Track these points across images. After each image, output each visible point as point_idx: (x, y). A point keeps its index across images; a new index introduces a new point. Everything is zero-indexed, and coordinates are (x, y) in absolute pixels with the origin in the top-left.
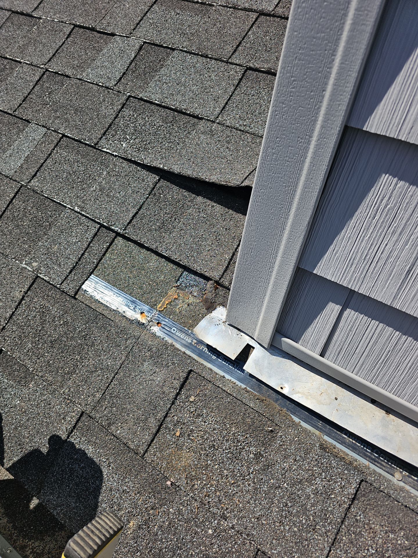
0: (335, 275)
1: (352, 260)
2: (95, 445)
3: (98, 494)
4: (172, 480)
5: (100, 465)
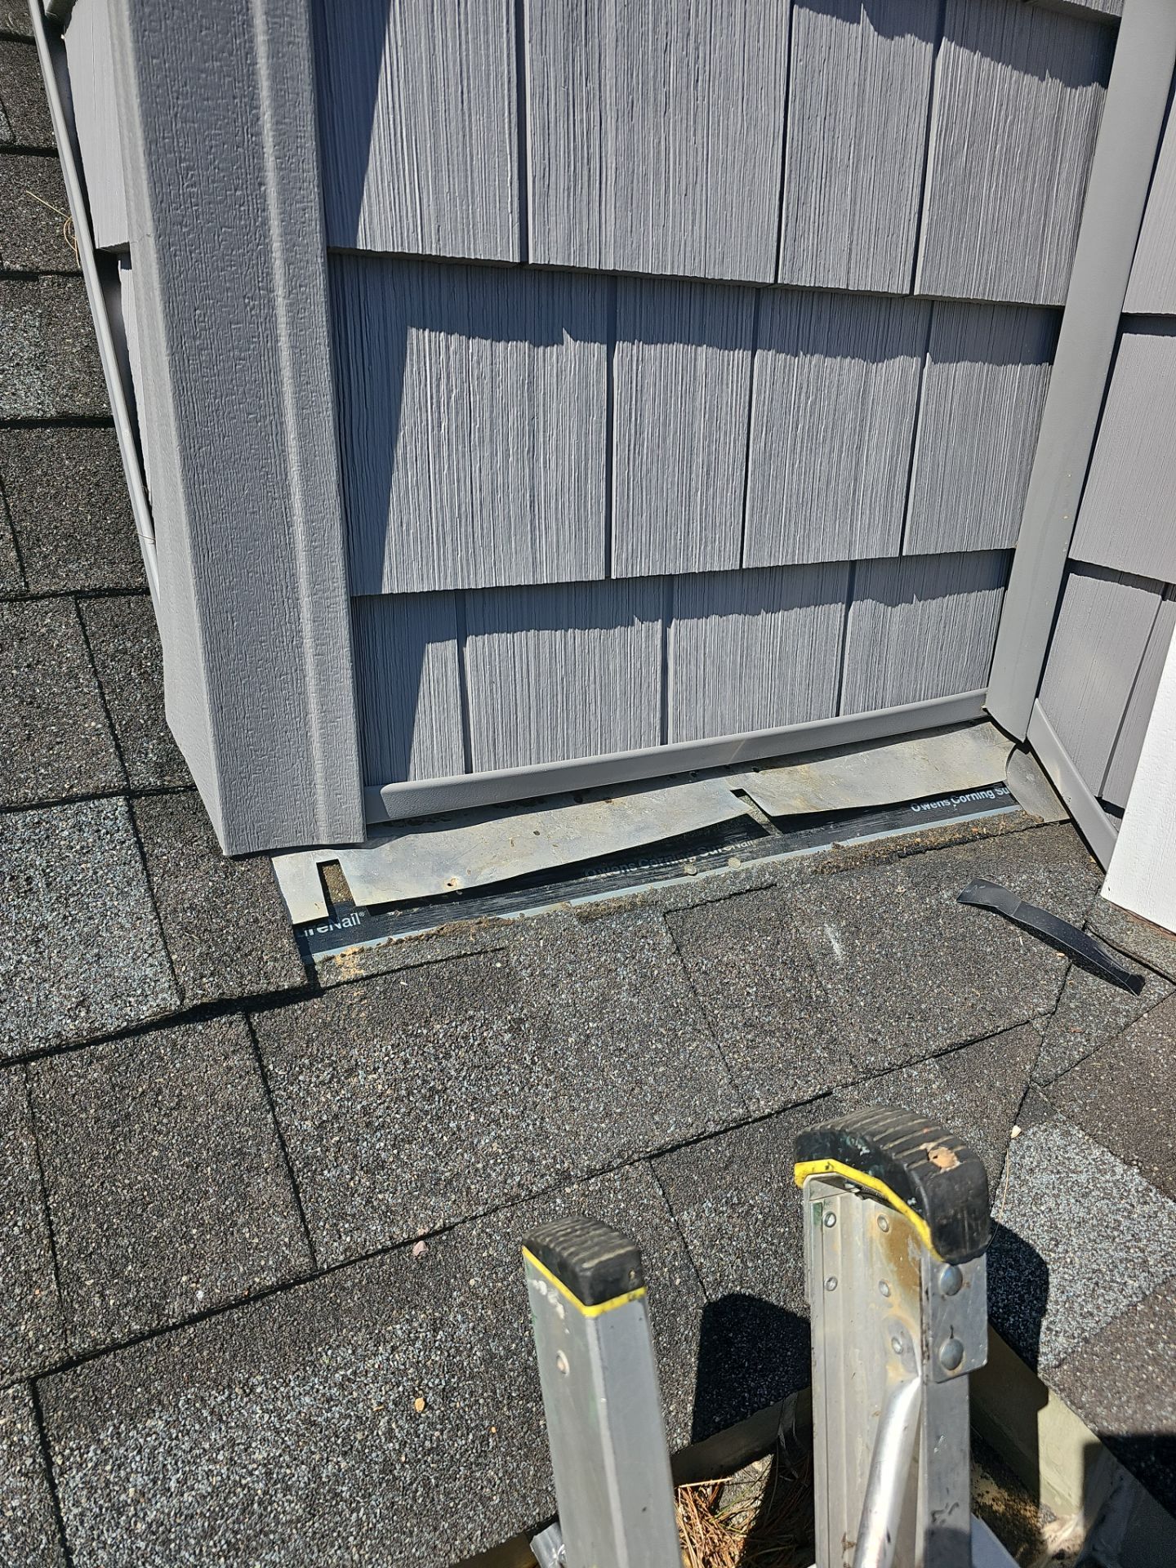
0: (425, 576)
1: (440, 528)
2: (160, 1402)
3: (288, 1471)
4: (421, 1232)
5: (224, 1418)
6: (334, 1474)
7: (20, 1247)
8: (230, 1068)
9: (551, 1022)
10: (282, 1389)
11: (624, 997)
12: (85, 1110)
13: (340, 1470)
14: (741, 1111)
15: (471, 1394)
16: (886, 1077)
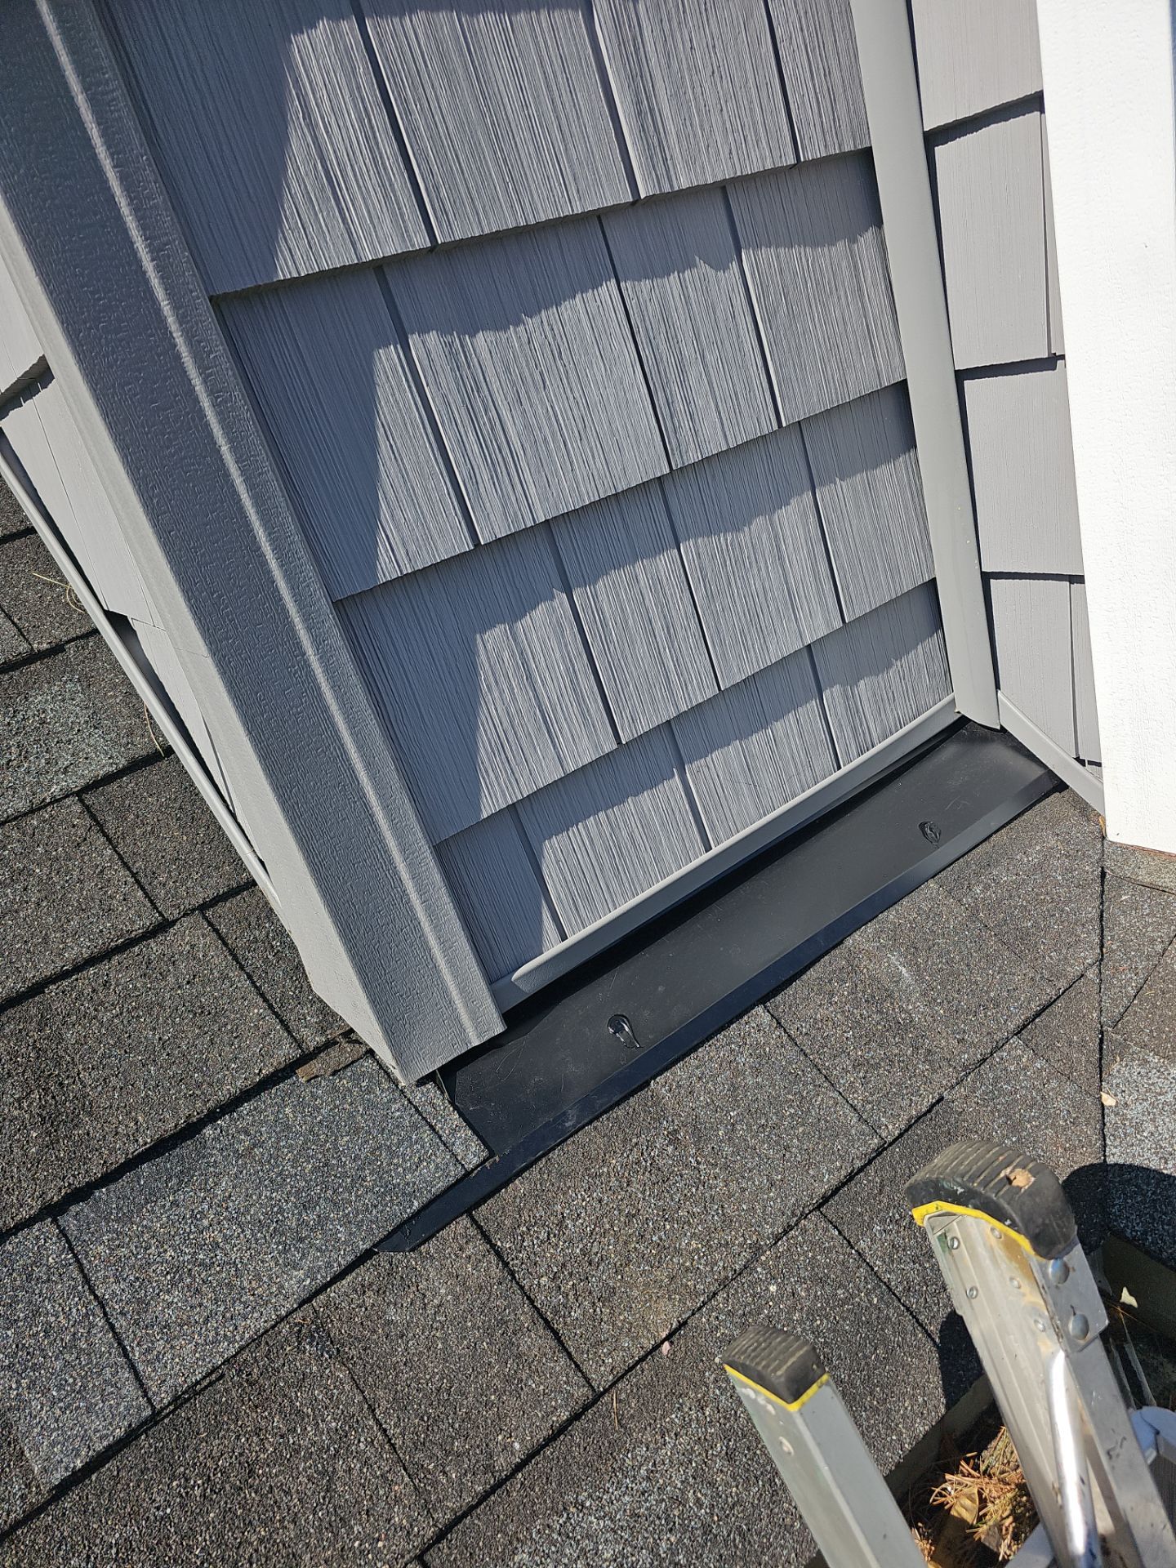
2: (518, 1540)
3: (634, 1559)
4: (664, 1335)
5: (571, 1535)
6: (668, 1549)
7: (369, 1458)
8: (469, 1257)
9: (701, 1124)
10: (605, 1497)
11: (750, 1081)
12: (374, 1332)
13: (672, 1544)
14: (876, 1141)
15: (749, 1449)
16: (983, 1067)
